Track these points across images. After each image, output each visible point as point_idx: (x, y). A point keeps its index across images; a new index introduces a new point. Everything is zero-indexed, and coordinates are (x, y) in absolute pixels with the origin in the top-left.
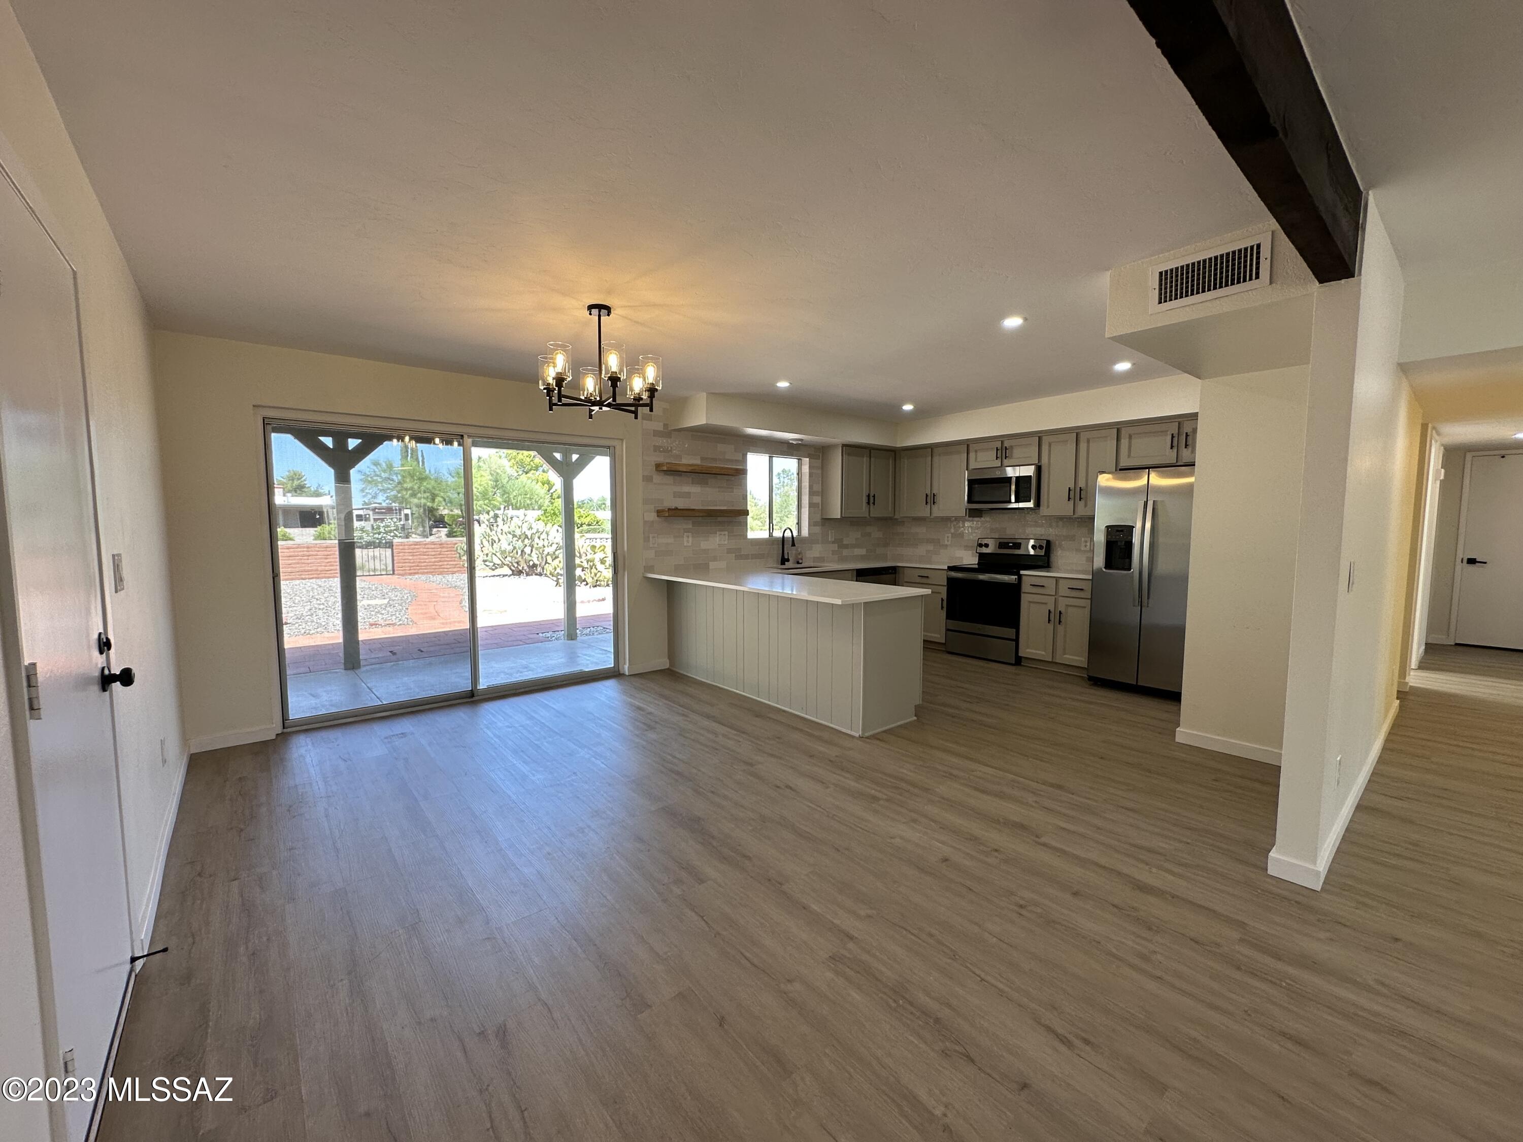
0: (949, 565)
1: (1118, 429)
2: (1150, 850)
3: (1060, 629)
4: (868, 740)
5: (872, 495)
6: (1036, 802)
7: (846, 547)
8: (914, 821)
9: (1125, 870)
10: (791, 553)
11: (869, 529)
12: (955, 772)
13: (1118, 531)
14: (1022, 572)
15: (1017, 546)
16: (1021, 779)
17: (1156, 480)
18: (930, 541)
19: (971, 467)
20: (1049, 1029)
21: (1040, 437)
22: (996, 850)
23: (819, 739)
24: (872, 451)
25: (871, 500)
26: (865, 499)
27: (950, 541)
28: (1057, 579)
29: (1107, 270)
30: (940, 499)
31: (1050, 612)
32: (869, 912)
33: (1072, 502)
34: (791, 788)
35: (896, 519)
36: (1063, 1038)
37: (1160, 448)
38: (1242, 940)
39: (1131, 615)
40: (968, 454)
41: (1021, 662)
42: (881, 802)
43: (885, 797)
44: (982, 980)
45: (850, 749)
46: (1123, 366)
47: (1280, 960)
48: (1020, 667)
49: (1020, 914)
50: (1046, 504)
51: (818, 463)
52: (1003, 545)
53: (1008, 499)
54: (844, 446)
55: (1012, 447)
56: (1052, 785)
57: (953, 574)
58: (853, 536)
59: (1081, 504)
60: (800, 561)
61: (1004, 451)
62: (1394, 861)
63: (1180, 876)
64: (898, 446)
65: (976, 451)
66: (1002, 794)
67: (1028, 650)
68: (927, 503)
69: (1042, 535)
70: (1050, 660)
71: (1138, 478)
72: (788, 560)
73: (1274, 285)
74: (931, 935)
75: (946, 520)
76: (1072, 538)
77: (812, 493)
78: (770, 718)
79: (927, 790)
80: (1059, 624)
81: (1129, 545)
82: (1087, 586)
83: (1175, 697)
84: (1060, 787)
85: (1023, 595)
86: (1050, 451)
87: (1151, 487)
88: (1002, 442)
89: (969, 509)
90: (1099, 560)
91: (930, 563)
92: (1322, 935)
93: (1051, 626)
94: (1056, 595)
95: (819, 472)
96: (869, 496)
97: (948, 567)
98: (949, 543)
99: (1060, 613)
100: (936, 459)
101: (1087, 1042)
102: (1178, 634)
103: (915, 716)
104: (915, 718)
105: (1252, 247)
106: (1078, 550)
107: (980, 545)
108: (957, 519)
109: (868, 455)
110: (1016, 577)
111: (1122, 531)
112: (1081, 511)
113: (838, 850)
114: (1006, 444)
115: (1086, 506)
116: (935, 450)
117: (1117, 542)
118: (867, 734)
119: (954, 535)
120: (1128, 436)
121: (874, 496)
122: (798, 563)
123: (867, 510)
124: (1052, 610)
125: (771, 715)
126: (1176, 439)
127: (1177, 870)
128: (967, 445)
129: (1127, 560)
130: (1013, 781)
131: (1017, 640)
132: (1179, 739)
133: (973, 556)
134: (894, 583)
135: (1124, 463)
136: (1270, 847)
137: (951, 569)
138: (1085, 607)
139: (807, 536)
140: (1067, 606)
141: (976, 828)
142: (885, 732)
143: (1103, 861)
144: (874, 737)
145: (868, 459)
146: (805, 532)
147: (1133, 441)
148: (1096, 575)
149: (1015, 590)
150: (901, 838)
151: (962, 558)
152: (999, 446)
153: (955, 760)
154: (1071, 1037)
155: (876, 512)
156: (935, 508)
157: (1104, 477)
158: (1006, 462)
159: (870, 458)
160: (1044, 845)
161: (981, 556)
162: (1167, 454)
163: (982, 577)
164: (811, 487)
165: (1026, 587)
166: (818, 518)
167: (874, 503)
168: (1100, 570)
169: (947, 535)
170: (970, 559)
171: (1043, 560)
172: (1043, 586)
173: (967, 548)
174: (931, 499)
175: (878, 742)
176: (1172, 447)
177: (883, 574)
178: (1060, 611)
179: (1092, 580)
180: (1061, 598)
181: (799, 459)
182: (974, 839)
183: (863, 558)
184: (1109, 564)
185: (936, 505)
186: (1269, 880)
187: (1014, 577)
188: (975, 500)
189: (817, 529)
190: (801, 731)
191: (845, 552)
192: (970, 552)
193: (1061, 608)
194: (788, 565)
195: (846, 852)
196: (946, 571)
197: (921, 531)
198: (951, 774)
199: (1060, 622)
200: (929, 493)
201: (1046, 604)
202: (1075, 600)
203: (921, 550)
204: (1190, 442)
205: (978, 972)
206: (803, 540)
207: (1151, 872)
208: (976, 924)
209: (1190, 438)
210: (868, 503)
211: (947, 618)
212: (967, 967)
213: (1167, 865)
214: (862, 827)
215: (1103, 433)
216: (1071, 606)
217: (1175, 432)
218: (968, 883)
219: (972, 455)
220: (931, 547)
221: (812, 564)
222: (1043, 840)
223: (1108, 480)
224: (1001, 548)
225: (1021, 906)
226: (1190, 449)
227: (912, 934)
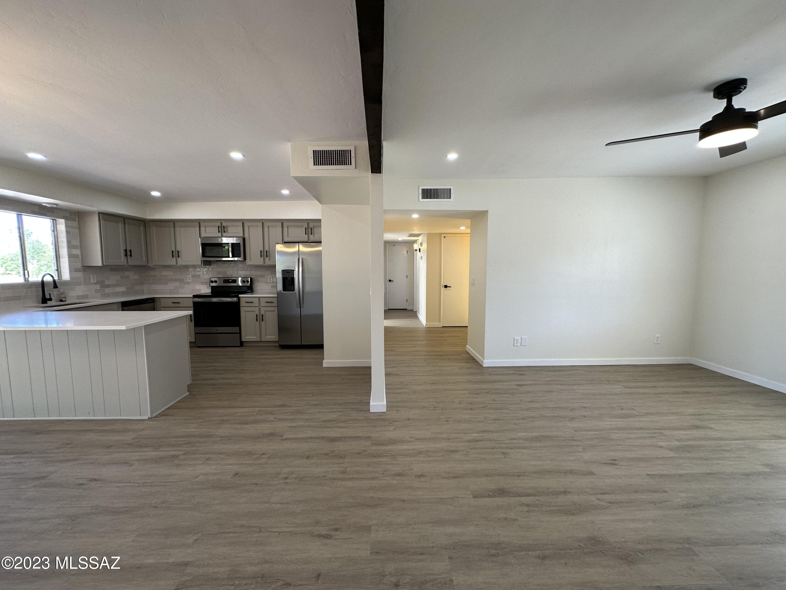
0: (194, 295)
1: (282, 222)
2: (330, 421)
3: (263, 323)
4: (156, 418)
5: (128, 249)
6: (275, 418)
7: (108, 286)
8: (208, 459)
9: (324, 435)
10: (54, 294)
11: (126, 274)
12: (225, 418)
13: (287, 272)
14: (240, 296)
15: (235, 281)
16: (263, 409)
17: (302, 248)
18: (178, 280)
19: (202, 236)
20: (319, 536)
21: (243, 222)
22: (263, 454)
23: (112, 431)
24: (126, 220)
25: (127, 253)
26: (123, 253)
27: (191, 279)
28: (259, 298)
29: (290, 141)
30: (182, 254)
31: (257, 315)
32: (195, 537)
33: (262, 258)
34: (95, 480)
35: (150, 266)
36: (327, 536)
37: (300, 234)
38: (372, 444)
39: (297, 311)
40: (200, 227)
41: (243, 344)
42: (181, 457)
43: (182, 452)
44: (279, 533)
45: (143, 430)
46: (285, 192)
47: (384, 445)
48: (243, 347)
49: (286, 483)
50: (249, 257)
51: (75, 224)
52: (226, 281)
53: (228, 256)
54: (100, 213)
55: (227, 226)
56: (279, 406)
57: (197, 300)
58: (113, 278)
59: (267, 259)
60: (64, 300)
61: (223, 229)
62: (399, 391)
63: (344, 427)
64: (148, 218)
65: (205, 227)
66: (256, 421)
67: (247, 337)
68: (173, 256)
69: (247, 275)
70: (259, 340)
71: (294, 247)
72: (50, 299)
73: (356, 169)
74: (242, 526)
75: (186, 267)
76: (263, 276)
77: (70, 246)
78: (53, 431)
79: (210, 436)
80: (262, 321)
81: (293, 279)
82: (275, 301)
83: (321, 347)
84: (283, 406)
85: (241, 308)
86: (249, 231)
87: (300, 251)
88: (221, 223)
89: (204, 261)
90: (280, 287)
91: (179, 294)
92: (392, 428)
93: (258, 323)
94: (259, 306)
95: (77, 231)
96: (126, 250)
97: (193, 295)
98: (191, 281)
99: (262, 315)
100: (177, 229)
101: (336, 530)
102: (319, 318)
103: (188, 392)
104: (188, 393)
105: (348, 151)
106: (267, 282)
107: (212, 282)
108: (194, 267)
109: (123, 222)
110: (237, 298)
111: (289, 272)
112: (268, 262)
113: (156, 507)
114: (224, 224)
115: (270, 260)
116: (177, 224)
117: (287, 278)
118: (154, 415)
119: (194, 276)
120: (287, 227)
121: (130, 251)
122: (61, 301)
123: (126, 260)
124: (258, 314)
125: (53, 428)
126: (307, 230)
127: (342, 425)
128: (199, 223)
129: (293, 286)
130: (259, 411)
131: (240, 333)
132: (325, 365)
133: (207, 288)
134: (154, 309)
135: (286, 239)
136: (369, 401)
137: (195, 296)
138: (274, 311)
139: (69, 279)
140: (266, 311)
141: (248, 446)
142: (168, 409)
143: (314, 435)
144: (162, 415)
145: (123, 225)
146: (66, 276)
147: (289, 229)
148: (279, 293)
149: (237, 306)
150: (202, 474)
151: (200, 290)
152: (220, 225)
153: (221, 411)
154: (330, 533)
155: (132, 262)
156: (179, 260)
157: (279, 246)
158: (224, 234)
159: (125, 224)
160: (286, 439)
161: (212, 287)
162: (304, 237)
163: (215, 300)
164: (69, 242)
165: (242, 303)
166: (79, 265)
167: (131, 256)
168: (280, 292)
169: (188, 276)
170: (206, 290)
171: (250, 289)
172: (252, 302)
173: (203, 283)
174: (176, 254)
175: (165, 417)
176: (306, 234)
177: (144, 303)
178: (262, 314)
179: (277, 297)
180: (262, 308)
181: (53, 220)
182: (249, 453)
183: (123, 294)
184: (285, 289)
185: (180, 258)
186: (371, 415)
187: (235, 299)
188: (206, 255)
189: (80, 275)
190: (91, 431)
191: (107, 290)
192: (205, 286)
193: (262, 312)
194: (49, 303)
195: (164, 505)
196: (192, 298)
197: (168, 274)
198: (223, 420)
199: (263, 320)
200: (174, 250)
201: (254, 311)
202: (270, 308)
203: (171, 286)
204: (312, 232)
205: (275, 530)
206: (66, 283)
207: (334, 431)
208: (266, 503)
209: (312, 230)
210: (126, 255)
211: (195, 326)
212: (269, 531)
213: (339, 425)
214: (171, 481)
215: (276, 224)
216: (268, 311)
217: (307, 227)
218: (255, 481)
219: (203, 229)
220: (177, 284)
221: (77, 301)
222: (285, 437)
223: (281, 247)
224: (225, 283)
225: (286, 478)
226: (313, 235)
227: (231, 533)
